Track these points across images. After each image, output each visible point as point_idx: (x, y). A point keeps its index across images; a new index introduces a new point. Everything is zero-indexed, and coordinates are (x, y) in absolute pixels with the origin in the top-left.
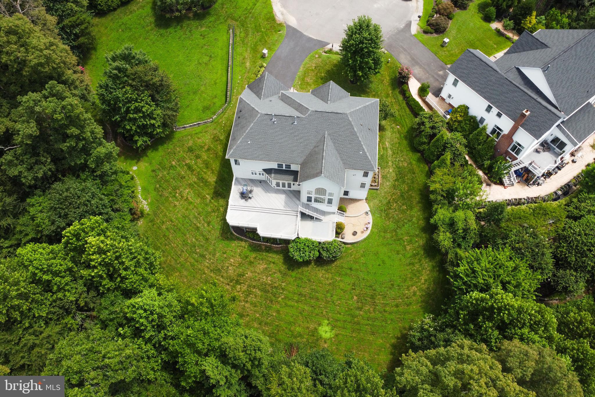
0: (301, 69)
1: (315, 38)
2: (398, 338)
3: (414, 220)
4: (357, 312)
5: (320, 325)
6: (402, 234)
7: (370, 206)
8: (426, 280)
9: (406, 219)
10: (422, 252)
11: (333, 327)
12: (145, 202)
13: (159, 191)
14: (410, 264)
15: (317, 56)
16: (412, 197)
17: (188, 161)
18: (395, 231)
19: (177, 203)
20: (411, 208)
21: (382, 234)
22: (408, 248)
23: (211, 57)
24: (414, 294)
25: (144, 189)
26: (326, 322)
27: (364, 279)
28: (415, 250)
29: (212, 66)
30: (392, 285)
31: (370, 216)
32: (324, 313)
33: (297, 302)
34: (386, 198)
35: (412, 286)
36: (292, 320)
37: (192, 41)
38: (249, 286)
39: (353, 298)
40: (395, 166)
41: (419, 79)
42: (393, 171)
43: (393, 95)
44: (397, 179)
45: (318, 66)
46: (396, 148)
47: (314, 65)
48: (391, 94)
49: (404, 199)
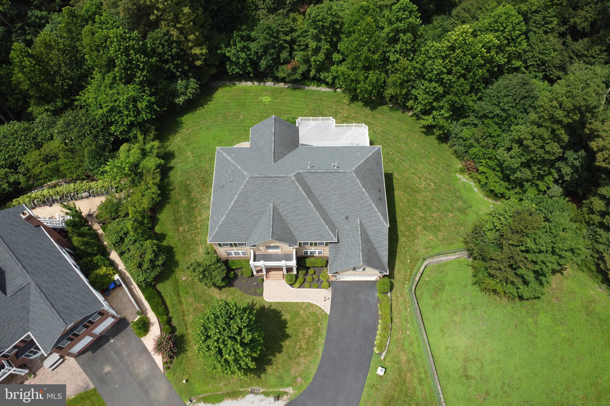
0: (320, 349)
2: (207, 104)
3: (179, 173)
4: (240, 110)
5: (271, 102)
6: (194, 160)
8: (176, 139)
9: (189, 172)
10: (176, 154)
11: (260, 101)
13: (454, 189)
14: (190, 144)
15: (299, 379)
16: (179, 194)
17: (434, 215)
18: (200, 161)
19: (428, 176)
20: (181, 182)
22: (189, 154)
23: (467, 377)
24: (188, 129)
25: (471, 190)
26: (266, 103)
27: (234, 126)
28: (183, 154)
29: (457, 359)
32: (268, 107)
34: (206, 187)
35: (189, 133)
36: (295, 102)
39: (243, 117)
40: (194, 224)
41: (144, 349)
42: (196, 218)
43: (186, 325)
44: (194, 208)
45: (295, 358)
46: (190, 247)
47: (302, 360)
48: (189, 326)
49: (187, 190)
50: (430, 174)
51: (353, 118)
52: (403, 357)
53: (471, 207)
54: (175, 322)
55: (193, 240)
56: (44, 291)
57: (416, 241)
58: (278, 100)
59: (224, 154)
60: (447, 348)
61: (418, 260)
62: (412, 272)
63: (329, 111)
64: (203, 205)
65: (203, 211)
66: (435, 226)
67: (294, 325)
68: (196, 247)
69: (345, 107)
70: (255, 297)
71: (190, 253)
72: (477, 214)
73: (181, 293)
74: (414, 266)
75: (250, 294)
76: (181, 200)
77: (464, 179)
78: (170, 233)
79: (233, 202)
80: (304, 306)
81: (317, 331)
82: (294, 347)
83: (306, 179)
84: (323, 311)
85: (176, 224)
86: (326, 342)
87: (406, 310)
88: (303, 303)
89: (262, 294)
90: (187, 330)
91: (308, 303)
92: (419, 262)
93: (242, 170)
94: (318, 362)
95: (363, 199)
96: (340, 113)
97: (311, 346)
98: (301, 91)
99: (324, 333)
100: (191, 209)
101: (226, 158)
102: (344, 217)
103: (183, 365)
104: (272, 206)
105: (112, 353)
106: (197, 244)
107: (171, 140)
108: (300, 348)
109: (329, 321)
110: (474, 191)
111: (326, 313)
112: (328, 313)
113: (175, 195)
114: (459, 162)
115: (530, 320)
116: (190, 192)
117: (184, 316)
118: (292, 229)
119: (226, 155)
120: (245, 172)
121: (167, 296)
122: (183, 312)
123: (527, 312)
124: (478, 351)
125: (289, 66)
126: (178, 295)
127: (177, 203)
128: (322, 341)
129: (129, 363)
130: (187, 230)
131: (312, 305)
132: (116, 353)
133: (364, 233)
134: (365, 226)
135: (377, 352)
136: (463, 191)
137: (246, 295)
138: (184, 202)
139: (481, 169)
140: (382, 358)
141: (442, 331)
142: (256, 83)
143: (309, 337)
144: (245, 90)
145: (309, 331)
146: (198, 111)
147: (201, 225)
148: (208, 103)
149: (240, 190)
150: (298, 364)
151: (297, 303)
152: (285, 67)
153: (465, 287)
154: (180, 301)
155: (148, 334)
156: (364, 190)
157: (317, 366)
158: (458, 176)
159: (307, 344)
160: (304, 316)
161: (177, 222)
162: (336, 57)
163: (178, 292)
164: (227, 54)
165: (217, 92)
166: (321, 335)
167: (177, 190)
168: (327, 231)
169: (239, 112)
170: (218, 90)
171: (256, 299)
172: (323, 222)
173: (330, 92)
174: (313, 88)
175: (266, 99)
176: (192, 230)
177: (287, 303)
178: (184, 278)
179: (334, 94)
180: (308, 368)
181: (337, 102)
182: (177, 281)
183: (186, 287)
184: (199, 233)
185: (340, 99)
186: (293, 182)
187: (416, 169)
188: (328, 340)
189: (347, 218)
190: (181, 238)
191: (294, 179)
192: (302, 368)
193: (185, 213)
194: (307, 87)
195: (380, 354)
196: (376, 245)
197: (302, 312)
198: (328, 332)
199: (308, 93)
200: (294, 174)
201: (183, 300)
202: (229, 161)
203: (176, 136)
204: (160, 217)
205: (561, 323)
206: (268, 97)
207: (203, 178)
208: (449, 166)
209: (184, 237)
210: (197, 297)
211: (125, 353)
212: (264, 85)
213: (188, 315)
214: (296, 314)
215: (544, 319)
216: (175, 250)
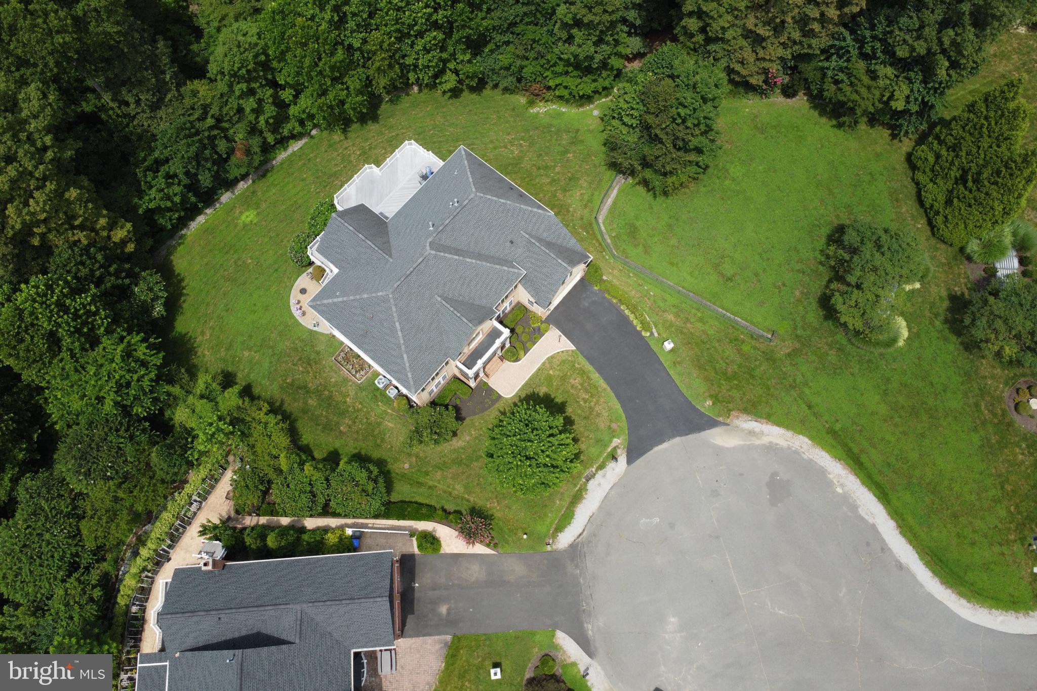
0: (602, 384)
1: (656, 449)
2: (184, 288)
3: (266, 382)
4: (236, 257)
5: (258, 214)
6: (264, 354)
7: (323, 334)
8: (204, 356)
9: (276, 370)
10: (230, 369)
11: (245, 225)
12: (543, 110)
13: (544, 127)
14: (231, 345)
15: (614, 425)
16: (295, 400)
17: (557, 169)
18: (272, 347)
19: (510, 137)
20: (281, 388)
21: (280, 328)
22: (246, 354)
23: (730, 279)
24: (203, 333)
25: (561, 114)
26: (255, 221)
27: (257, 279)
28: (238, 361)
29: (708, 274)
30: (227, 311)
31: (311, 327)
32: (264, 223)
33: (295, 202)
34: (316, 363)
35: (211, 335)
36: (285, 190)
37: (780, 266)
38: (351, 161)
39: (251, 258)
40: (350, 409)
41: (456, 557)
42: (345, 402)
43: (463, 498)
44: (330, 397)
45: (590, 414)
46: (376, 433)
47: (597, 408)
48: (466, 496)
49: (299, 388)
50: (509, 134)
51: (370, 149)
52: (670, 317)
53: (577, 131)
54: (450, 507)
55: (370, 424)
56: (325, 599)
57: (571, 209)
58: (264, 206)
59: (325, 302)
60: (691, 274)
61: (591, 224)
62: (598, 240)
63: (336, 165)
64: (336, 384)
65: (343, 389)
66: (570, 180)
67: (557, 389)
68: (382, 427)
69: (345, 144)
70: (497, 405)
71: (383, 440)
72: (591, 132)
73: (421, 480)
74: (594, 233)
75: (489, 407)
76: (306, 403)
77: (541, 109)
78: (337, 444)
79: (400, 333)
80: (548, 366)
81: (583, 372)
82: (580, 406)
83: (442, 242)
84: (567, 351)
85: (331, 430)
86: (600, 373)
87: (630, 277)
88: (544, 364)
89: (500, 396)
90: (468, 501)
91: (548, 359)
92: (595, 226)
93: (374, 295)
94: (612, 395)
95: (509, 210)
96: (349, 155)
97: (590, 389)
98: (275, 171)
99: (591, 368)
100: (328, 401)
101: (334, 304)
102: (508, 244)
103: (505, 529)
104: (439, 299)
105: (430, 593)
106: (379, 424)
107: (200, 364)
108: (585, 402)
109: (582, 353)
110: (564, 113)
111: (572, 351)
112: (574, 348)
113: (292, 406)
114: (517, 96)
115: (727, 182)
116: (305, 387)
117: (450, 494)
118: (477, 302)
119: (330, 301)
120: (380, 294)
121: (413, 497)
122: (445, 492)
123: (718, 178)
124: (716, 250)
125: (238, 154)
126: (420, 484)
127: (305, 411)
128: (595, 376)
129: (456, 582)
130: (350, 423)
131: (552, 357)
132: (434, 589)
133: (540, 240)
134: (534, 233)
135: (648, 334)
136: (555, 122)
137: (486, 413)
138: (312, 402)
139: (551, 83)
140: (656, 335)
141: (672, 264)
142: (208, 211)
143: (582, 384)
144: (207, 230)
145: (576, 381)
146: (185, 306)
147: (361, 403)
148: (184, 284)
149: (395, 315)
150: (598, 415)
151: (539, 370)
152: (233, 160)
153: (651, 208)
154: (430, 487)
155: (442, 542)
156: (502, 201)
157: (615, 399)
158: (534, 110)
159: (587, 391)
160: (557, 373)
161: (328, 427)
162: (286, 95)
163: (418, 483)
164: (152, 205)
165: (174, 263)
166: (589, 372)
167: (288, 400)
168: (509, 272)
169: (239, 259)
170: (172, 261)
171: (499, 405)
172: (498, 267)
173: (306, 143)
174: (282, 156)
175: (248, 216)
176: (356, 418)
177: (530, 379)
178: (407, 466)
179: (316, 141)
180: (610, 408)
181: (330, 146)
182: (403, 476)
183: (418, 471)
184: (368, 413)
185: (329, 141)
186: (435, 256)
187: (492, 142)
188: (600, 370)
189: (512, 242)
190: (355, 436)
191: (433, 252)
192: (606, 414)
193: (327, 411)
194: (274, 162)
195: (652, 334)
196: (559, 242)
197: (551, 372)
198: (592, 363)
199: (285, 166)
200: (428, 248)
201: (431, 483)
202: (342, 302)
203: (199, 353)
204: (305, 442)
205: (751, 160)
206: (247, 213)
207: (300, 359)
208: (513, 109)
209: (357, 432)
210: (442, 466)
211: (443, 580)
212: (221, 204)
213: (454, 489)
214: (549, 378)
215: (736, 170)
216: (363, 452)
